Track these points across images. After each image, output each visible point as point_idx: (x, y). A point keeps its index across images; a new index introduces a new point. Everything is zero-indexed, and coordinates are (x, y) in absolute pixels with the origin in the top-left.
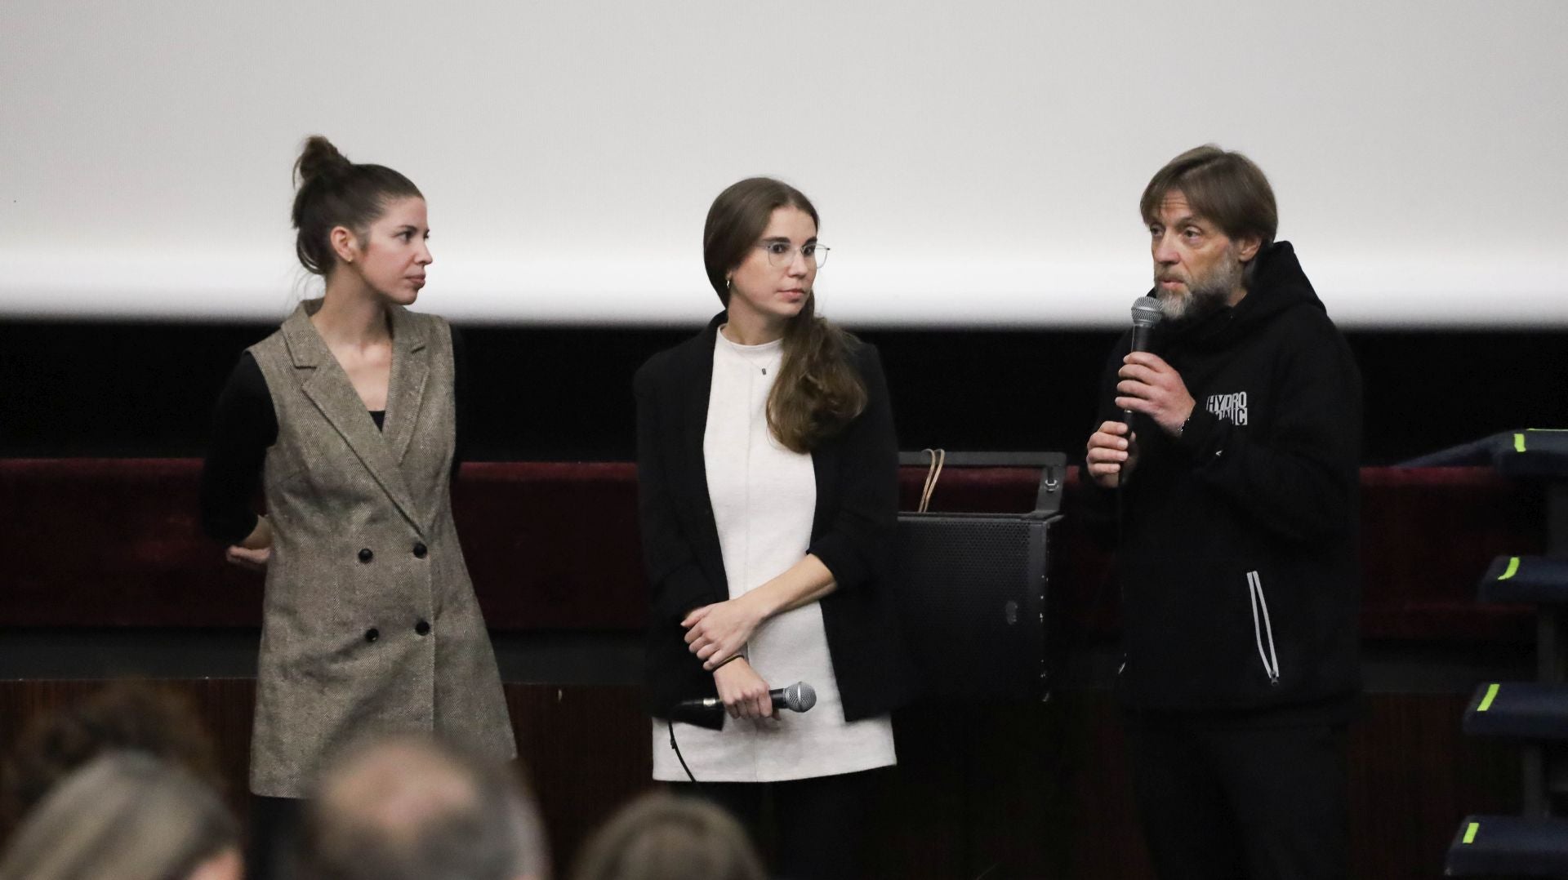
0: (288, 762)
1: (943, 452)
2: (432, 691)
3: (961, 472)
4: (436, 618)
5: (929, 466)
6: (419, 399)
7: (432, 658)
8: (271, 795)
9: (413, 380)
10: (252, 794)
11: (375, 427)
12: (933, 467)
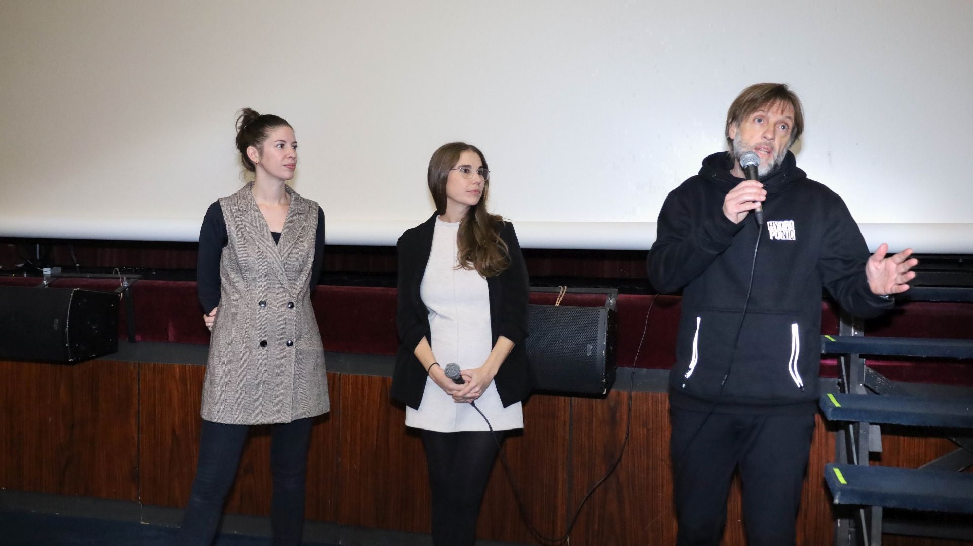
0: (218, 404)
1: (566, 287)
2: (293, 375)
3: (573, 295)
4: (297, 340)
5: (559, 293)
6: (298, 235)
7: (294, 359)
8: (209, 420)
9: (296, 226)
10: (201, 418)
11: (274, 242)
12: (561, 293)
